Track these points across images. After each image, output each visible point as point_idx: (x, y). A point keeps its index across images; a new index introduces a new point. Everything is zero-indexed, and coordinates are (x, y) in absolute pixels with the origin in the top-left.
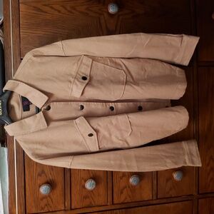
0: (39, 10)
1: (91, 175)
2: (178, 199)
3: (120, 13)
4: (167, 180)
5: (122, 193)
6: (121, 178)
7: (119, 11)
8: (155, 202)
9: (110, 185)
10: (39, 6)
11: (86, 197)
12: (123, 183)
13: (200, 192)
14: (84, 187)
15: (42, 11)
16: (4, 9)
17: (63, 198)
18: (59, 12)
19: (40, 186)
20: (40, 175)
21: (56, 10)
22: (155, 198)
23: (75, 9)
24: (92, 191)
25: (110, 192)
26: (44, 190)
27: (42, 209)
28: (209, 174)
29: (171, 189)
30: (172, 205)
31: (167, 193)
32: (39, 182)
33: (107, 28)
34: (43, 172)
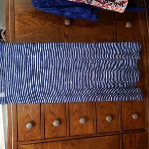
0: (25, 23)
1: (57, 118)
2: (110, 134)
3: (72, 25)
4: (103, 122)
5: (75, 129)
6: (75, 120)
8: (96, 135)
9: (68, 125)
10: (26, 21)
11: (53, 132)
12: (76, 123)
13: (124, 130)
14: (52, 125)
15: (27, 24)
16: (6, 23)
17: (40, 132)
18: (37, 24)
20: (26, 117)
21: (35, 23)
22: (95, 132)
24: (57, 127)
25: (68, 129)
26: (28, 126)
27: (28, 138)
28: (128, 119)
29: (105, 127)
30: (106, 137)
31: (104, 130)
32: (25, 122)
33: (64, 33)
34: (28, 116)
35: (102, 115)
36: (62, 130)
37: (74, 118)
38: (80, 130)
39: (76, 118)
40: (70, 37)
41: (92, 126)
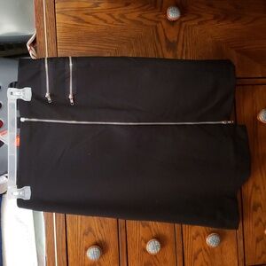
0: (79, 20)
1: (154, 234)
3: (183, 19)
4: (258, 241)
5: (196, 258)
6: (194, 238)
7: (181, 17)
9: (179, 248)
10: (80, 15)
12: (197, 245)
14: (145, 250)
15: (83, 21)
16: (37, 21)
18: (106, 21)
19: (86, 249)
20: (85, 234)
21: (101, 19)
23: (124, 17)
24: (155, 256)
25: (180, 258)
26: (92, 254)
29: (263, 253)
31: (260, 258)
32: (85, 243)
33: (166, 38)
34: (90, 229)
35: (256, 225)
36: (165, 261)
37: (193, 234)
38: (207, 260)
39: (198, 234)
40: (180, 47)
41: (235, 250)
